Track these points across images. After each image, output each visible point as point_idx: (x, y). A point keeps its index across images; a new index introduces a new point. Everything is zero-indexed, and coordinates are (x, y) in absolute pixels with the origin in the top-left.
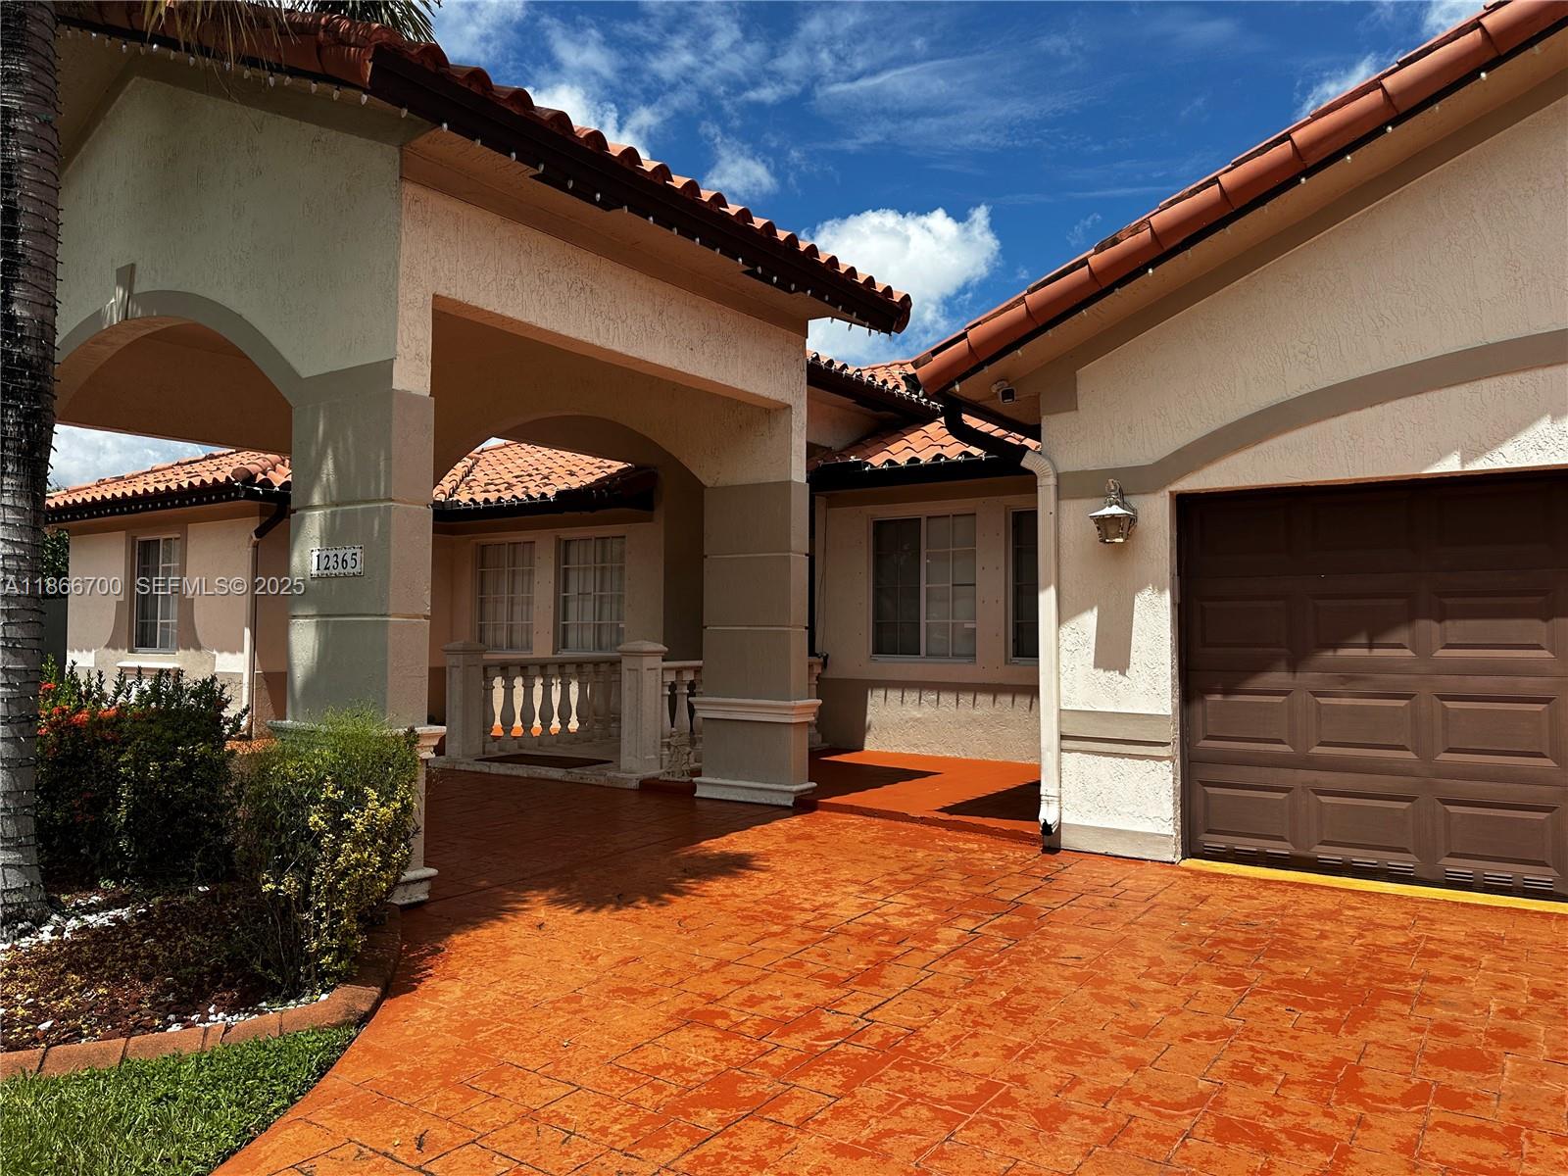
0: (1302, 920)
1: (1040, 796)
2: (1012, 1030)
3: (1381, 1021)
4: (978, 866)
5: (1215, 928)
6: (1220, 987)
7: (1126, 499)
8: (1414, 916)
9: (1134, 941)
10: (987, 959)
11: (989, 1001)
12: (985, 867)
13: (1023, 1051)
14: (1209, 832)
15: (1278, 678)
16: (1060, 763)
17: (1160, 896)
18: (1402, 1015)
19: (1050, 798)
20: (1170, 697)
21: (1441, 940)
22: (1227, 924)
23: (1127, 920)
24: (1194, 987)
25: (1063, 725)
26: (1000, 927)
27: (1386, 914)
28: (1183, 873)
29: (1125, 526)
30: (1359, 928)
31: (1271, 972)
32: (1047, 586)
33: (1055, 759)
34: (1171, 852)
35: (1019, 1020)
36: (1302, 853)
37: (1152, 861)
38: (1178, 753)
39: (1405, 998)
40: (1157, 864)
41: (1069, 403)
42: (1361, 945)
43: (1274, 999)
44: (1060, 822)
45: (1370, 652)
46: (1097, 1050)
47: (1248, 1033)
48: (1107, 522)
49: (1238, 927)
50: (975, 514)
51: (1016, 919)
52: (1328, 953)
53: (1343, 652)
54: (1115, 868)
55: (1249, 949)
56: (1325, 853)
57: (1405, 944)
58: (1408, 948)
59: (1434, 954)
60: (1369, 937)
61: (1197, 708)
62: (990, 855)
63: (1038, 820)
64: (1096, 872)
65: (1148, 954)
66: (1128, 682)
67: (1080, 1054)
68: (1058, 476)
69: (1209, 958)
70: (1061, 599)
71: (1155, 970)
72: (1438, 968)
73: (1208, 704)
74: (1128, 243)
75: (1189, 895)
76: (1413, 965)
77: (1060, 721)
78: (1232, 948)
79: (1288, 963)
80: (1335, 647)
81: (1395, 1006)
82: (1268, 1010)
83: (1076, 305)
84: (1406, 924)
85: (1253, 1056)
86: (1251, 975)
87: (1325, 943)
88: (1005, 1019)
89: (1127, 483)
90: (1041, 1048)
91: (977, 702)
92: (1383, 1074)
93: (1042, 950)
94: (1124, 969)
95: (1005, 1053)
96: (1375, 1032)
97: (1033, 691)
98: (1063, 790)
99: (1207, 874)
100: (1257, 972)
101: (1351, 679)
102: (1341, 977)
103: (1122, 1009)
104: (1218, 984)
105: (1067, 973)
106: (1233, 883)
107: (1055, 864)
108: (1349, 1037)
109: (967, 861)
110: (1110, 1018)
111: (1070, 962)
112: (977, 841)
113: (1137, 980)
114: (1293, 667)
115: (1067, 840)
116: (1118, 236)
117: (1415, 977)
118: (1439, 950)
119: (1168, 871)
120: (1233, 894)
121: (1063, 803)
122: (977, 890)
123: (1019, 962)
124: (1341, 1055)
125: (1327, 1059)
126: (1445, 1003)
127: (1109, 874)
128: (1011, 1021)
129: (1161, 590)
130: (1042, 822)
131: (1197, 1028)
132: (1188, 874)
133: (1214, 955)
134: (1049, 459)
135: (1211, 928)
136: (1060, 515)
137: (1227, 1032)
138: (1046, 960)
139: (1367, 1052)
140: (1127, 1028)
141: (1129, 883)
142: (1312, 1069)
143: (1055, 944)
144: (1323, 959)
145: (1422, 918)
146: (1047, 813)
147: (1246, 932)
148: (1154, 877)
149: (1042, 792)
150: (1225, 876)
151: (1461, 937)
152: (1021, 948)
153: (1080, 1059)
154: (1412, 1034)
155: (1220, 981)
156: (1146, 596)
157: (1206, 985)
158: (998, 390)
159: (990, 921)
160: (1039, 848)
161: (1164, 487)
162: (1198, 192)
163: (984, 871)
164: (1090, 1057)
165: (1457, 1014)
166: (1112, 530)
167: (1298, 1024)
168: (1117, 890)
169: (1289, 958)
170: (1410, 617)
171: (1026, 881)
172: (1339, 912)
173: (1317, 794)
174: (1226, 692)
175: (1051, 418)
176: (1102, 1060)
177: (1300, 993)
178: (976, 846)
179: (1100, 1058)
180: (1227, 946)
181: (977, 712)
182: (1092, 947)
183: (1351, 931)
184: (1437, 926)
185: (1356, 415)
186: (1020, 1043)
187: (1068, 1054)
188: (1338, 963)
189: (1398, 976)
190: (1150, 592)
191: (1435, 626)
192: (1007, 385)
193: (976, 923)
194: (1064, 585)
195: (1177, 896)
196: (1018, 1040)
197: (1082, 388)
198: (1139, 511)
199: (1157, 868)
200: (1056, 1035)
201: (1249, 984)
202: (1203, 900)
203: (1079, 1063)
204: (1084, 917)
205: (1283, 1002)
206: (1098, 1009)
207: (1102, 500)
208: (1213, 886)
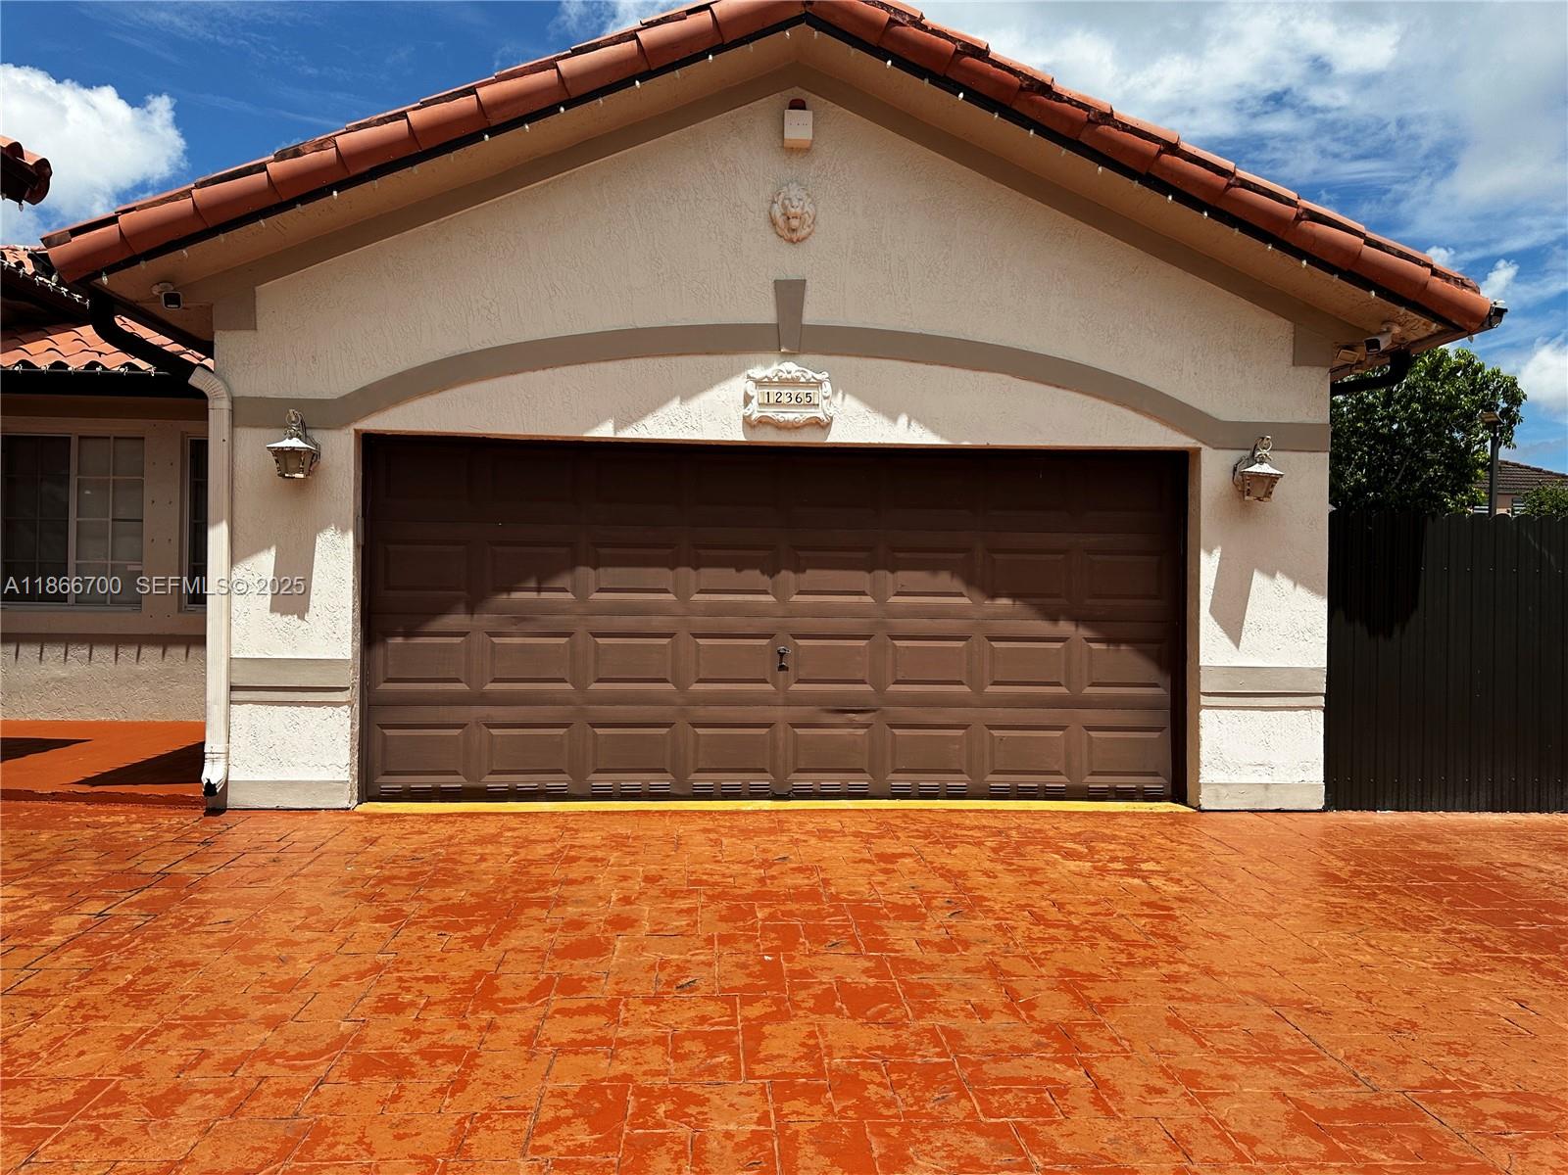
0: (466, 847)
1: (204, 754)
2: (134, 1015)
3: (521, 928)
4: (120, 839)
5: (382, 868)
6: (377, 925)
7: (309, 432)
8: (562, 829)
9: (294, 893)
10: (114, 942)
11: (109, 989)
12: (130, 840)
13: (143, 1036)
14: (387, 773)
15: (455, 620)
16: (228, 716)
17: (330, 844)
18: (539, 920)
19: (216, 756)
20: (350, 642)
21: (580, 847)
22: (394, 862)
23: (289, 874)
24: (351, 929)
25: (234, 675)
26: (139, 904)
27: (542, 830)
28: (358, 818)
29: (308, 460)
30: (514, 846)
31: (430, 901)
32: (218, 521)
33: (223, 713)
34: (345, 799)
35: (144, 1003)
36: (472, 784)
37: (326, 809)
38: (358, 698)
39: (544, 904)
40: (332, 812)
41: (247, 320)
42: (515, 862)
43: (428, 927)
44: (227, 781)
45: (539, 595)
46: (234, 1016)
47: (400, 963)
48: (288, 456)
49: (404, 863)
50: (143, 438)
51: (159, 892)
52: (484, 874)
53: (516, 595)
54: (285, 821)
55: (411, 882)
56: (493, 782)
57: (552, 854)
58: (552, 858)
59: (574, 859)
60: (523, 853)
61: (379, 652)
62: (139, 826)
63: (200, 781)
64: (262, 828)
65: (307, 905)
66: (308, 627)
67: (213, 1025)
68: (233, 400)
69: (370, 899)
70: (235, 537)
71: (312, 920)
72: (576, 872)
73: (389, 647)
74: (311, 158)
75: (360, 838)
76: (556, 872)
77: (230, 670)
78: (395, 885)
79: (447, 890)
80: (509, 590)
81: (535, 912)
82: (421, 938)
83: (252, 213)
84: (555, 836)
85: (399, 987)
86: (411, 908)
87: (484, 865)
88: (126, 1005)
89: (310, 416)
90: (166, 1029)
91: (142, 656)
92: (517, 977)
93: (186, 921)
94: (278, 924)
95: (119, 1043)
96: (514, 940)
97: (200, 640)
98: (231, 746)
99: (381, 816)
100: (416, 904)
101: (524, 619)
102: (493, 895)
103: (269, 967)
104: (376, 922)
105: (211, 941)
106: (405, 821)
107: (218, 826)
108: (492, 949)
109: (107, 836)
110: (254, 979)
111: (216, 928)
112: (126, 813)
113: (291, 934)
114: (471, 610)
115: (234, 799)
116: (300, 147)
117: (555, 883)
118: (579, 855)
119: (342, 818)
120: (404, 831)
121: (231, 759)
122: (114, 867)
123: (155, 939)
124: (482, 968)
125: (468, 974)
126: (577, 902)
127: (278, 828)
128: (133, 1006)
129: (344, 531)
130: (205, 782)
131: (347, 970)
132: (362, 818)
133: (376, 894)
134: (223, 379)
135: (376, 868)
136: (235, 444)
137: (378, 968)
138: (189, 931)
139: (505, 959)
140: (273, 985)
141: (298, 835)
142: (453, 987)
143: (204, 911)
144: (478, 880)
145: (568, 830)
146: (212, 772)
147: (410, 867)
148: (327, 826)
149: (207, 749)
150: (398, 815)
151: (598, 841)
152: (159, 923)
153: (212, 1030)
154: (546, 934)
155: (379, 919)
156: (328, 536)
157: (363, 926)
158: (161, 292)
159: (126, 898)
160: (201, 811)
161: (347, 424)
162: (387, 123)
163: (129, 844)
164: (225, 1025)
165: (584, 910)
166: (292, 464)
167: (448, 946)
168: (283, 844)
169: (448, 885)
170: (572, 565)
171: (178, 849)
172: (499, 834)
173: (489, 728)
174: (407, 635)
175: (228, 335)
176: (238, 1026)
177: (453, 916)
178: (123, 818)
179: (235, 1024)
180: (390, 884)
181: (143, 667)
182: (246, 908)
183: (508, 850)
184: (580, 835)
185: (530, 375)
186: (141, 1028)
187: (198, 1028)
188: (492, 882)
189: (542, 885)
190: (332, 532)
191: (591, 571)
192: (172, 288)
193: (107, 903)
194: (239, 522)
195: (348, 841)
196: (139, 1025)
197: (262, 305)
198: (322, 447)
199: (332, 816)
200: (188, 1011)
201: (406, 916)
202: (373, 842)
203: (210, 1034)
204: (242, 878)
205: (435, 928)
206: (242, 972)
207: (282, 431)
208: (385, 827)
